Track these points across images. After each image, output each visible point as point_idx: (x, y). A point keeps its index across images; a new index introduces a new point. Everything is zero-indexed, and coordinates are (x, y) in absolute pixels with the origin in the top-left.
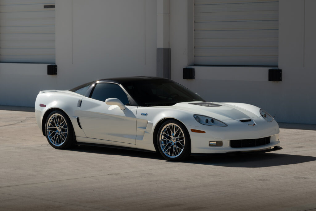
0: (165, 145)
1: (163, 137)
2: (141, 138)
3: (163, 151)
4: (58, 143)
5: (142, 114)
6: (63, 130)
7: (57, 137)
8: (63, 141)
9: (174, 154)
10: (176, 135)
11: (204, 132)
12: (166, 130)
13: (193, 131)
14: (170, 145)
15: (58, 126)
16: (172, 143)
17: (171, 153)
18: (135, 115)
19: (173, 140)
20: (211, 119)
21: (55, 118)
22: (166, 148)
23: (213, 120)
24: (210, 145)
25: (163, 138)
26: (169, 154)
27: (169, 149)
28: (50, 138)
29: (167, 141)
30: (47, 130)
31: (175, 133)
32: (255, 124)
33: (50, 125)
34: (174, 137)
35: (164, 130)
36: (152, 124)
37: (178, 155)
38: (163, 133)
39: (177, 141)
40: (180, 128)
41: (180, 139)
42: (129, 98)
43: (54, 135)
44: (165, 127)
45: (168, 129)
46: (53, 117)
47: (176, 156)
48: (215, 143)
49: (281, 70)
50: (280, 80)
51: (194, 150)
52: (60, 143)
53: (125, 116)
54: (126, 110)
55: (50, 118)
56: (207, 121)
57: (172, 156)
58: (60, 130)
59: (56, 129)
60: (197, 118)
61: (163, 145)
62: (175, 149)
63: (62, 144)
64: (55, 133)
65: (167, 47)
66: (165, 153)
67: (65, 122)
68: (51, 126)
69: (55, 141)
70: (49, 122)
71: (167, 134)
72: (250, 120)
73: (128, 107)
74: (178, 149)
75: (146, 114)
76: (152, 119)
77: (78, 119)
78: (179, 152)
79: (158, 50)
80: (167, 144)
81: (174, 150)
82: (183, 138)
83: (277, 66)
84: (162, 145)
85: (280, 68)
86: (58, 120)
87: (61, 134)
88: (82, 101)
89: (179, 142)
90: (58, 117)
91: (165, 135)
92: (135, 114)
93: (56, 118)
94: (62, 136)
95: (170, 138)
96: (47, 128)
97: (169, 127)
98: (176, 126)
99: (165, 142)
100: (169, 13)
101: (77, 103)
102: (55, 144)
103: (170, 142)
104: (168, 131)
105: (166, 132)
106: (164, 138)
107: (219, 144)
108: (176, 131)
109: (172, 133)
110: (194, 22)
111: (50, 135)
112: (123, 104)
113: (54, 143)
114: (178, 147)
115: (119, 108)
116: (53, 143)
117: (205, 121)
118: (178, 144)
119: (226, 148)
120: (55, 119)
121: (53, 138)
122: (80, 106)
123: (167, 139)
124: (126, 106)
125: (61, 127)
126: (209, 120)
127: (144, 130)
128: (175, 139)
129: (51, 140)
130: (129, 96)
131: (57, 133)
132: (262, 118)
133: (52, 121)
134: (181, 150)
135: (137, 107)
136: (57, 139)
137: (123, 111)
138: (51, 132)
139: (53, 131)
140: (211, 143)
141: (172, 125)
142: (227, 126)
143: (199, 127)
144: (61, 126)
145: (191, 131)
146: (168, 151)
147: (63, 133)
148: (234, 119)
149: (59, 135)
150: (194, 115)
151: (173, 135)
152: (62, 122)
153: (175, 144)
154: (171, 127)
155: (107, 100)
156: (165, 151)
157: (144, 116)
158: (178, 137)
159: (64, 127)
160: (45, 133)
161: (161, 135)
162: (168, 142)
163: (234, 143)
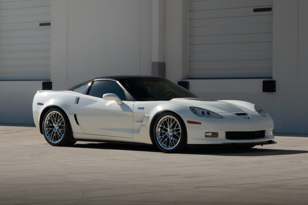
0: (161, 138)
1: (159, 129)
2: (138, 131)
3: (160, 143)
4: (55, 140)
5: (139, 108)
6: (60, 127)
7: (55, 135)
8: (60, 138)
9: (171, 146)
10: (173, 127)
11: (200, 123)
12: (163, 122)
13: (189, 122)
14: (166, 137)
15: (56, 124)
16: (168, 135)
17: (168, 145)
18: (132, 110)
19: (170, 132)
20: (207, 111)
21: (52, 115)
22: (163, 140)
23: (209, 113)
24: (206, 136)
25: (159, 131)
26: (165, 145)
27: (165, 141)
28: (48, 136)
29: (163, 133)
30: (45, 128)
31: (171, 125)
32: (250, 118)
33: (47, 123)
34: (170, 129)
35: (160, 123)
36: (149, 117)
37: (174, 147)
38: (159, 125)
39: (173, 133)
40: (176, 120)
41: (177, 131)
42: (126, 93)
43: (52, 132)
44: (162, 119)
45: (165, 122)
46: (50, 115)
47: (172, 148)
48: (211, 134)
49: (275, 81)
50: (275, 91)
51: (191, 141)
52: (57, 140)
53: (122, 110)
54: (123, 105)
55: (48, 116)
56: (203, 113)
57: (168, 148)
58: (57, 128)
59: (53, 127)
60: (193, 109)
61: (160, 137)
62: (172, 141)
63: (59, 141)
64: (52, 130)
65: (162, 61)
66: (161, 145)
67: (62, 119)
68: (49, 124)
69: (52, 138)
70: (46, 119)
71: (164, 126)
72: (245, 114)
73: (124, 102)
74: (174, 140)
75: (143, 108)
76: (148, 112)
77: (75, 115)
78: (176, 144)
79: (153, 64)
80: (163, 136)
81: (170, 141)
82: (179, 129)
83: (272, 78)
84: (158, 137)
85: (274, 79)
86: (55, 117)
87: (58, 131)
88: (79, 98)
89: (175, 133)
90: (55, 115)
91: (161, 128)
92: (132, 108)
93: (54, 116)
94: (59, 133)
95: (166, 130)
96: (45, 126)
97: (165, 119)
98: (172, 118)
99: (161, 134)
100: (164, 28)
101: (74, 100)
102: (52, 142)
103: (166, 134)
104: (165, 123)
105: (162, 125)
106: (161, 131)
107: (215, 135)
108: (172, 123)
109: (168, 125)
110: (189, 36)
111: (47, 133)
112: (120, 100)
113: (52, 140)
114: (174, 139)
115: (116, 103)
116: (50, 141)
117: (201, 113)
118: (174, 136)
119: (222, 139)
120: (52, 117)
121: (50, 136)
122: (77, 103)
123: (163, 131)
124: (123, 101)
125: (58, 125)
126: (205, 112)
127: (141, 123)
128: (172, 131)
129: (49, 138)
130: (126, 92)
131: (54, 130)
132: (256, 113)
133: (50, 119)
134: (177, 142)
135: (134, 102)
136: (55, 136)
137: (119, 106)
138: (48, 130)
139: (51, 129)
140: (207, 134)
141: (168, 117)
142: (223, 118)
143: (195, 118)
144: (58, 123)
145: (187, 122)
146: (165, 143)
147: (60, 130)
148: (230, 112)
149: (56, 133)
150: (191, 107)
151: (169, 127)
152: (59, 119)
153: (171, 136)
154: (168, 120)
155: (104, 95)
156: (161, 143)
157: (141, 110)
158: (175, 129)
159: (61, 124)
160: (42, 132)
161: (157, 128)
162: (164, 135)
163: (229, 135)
